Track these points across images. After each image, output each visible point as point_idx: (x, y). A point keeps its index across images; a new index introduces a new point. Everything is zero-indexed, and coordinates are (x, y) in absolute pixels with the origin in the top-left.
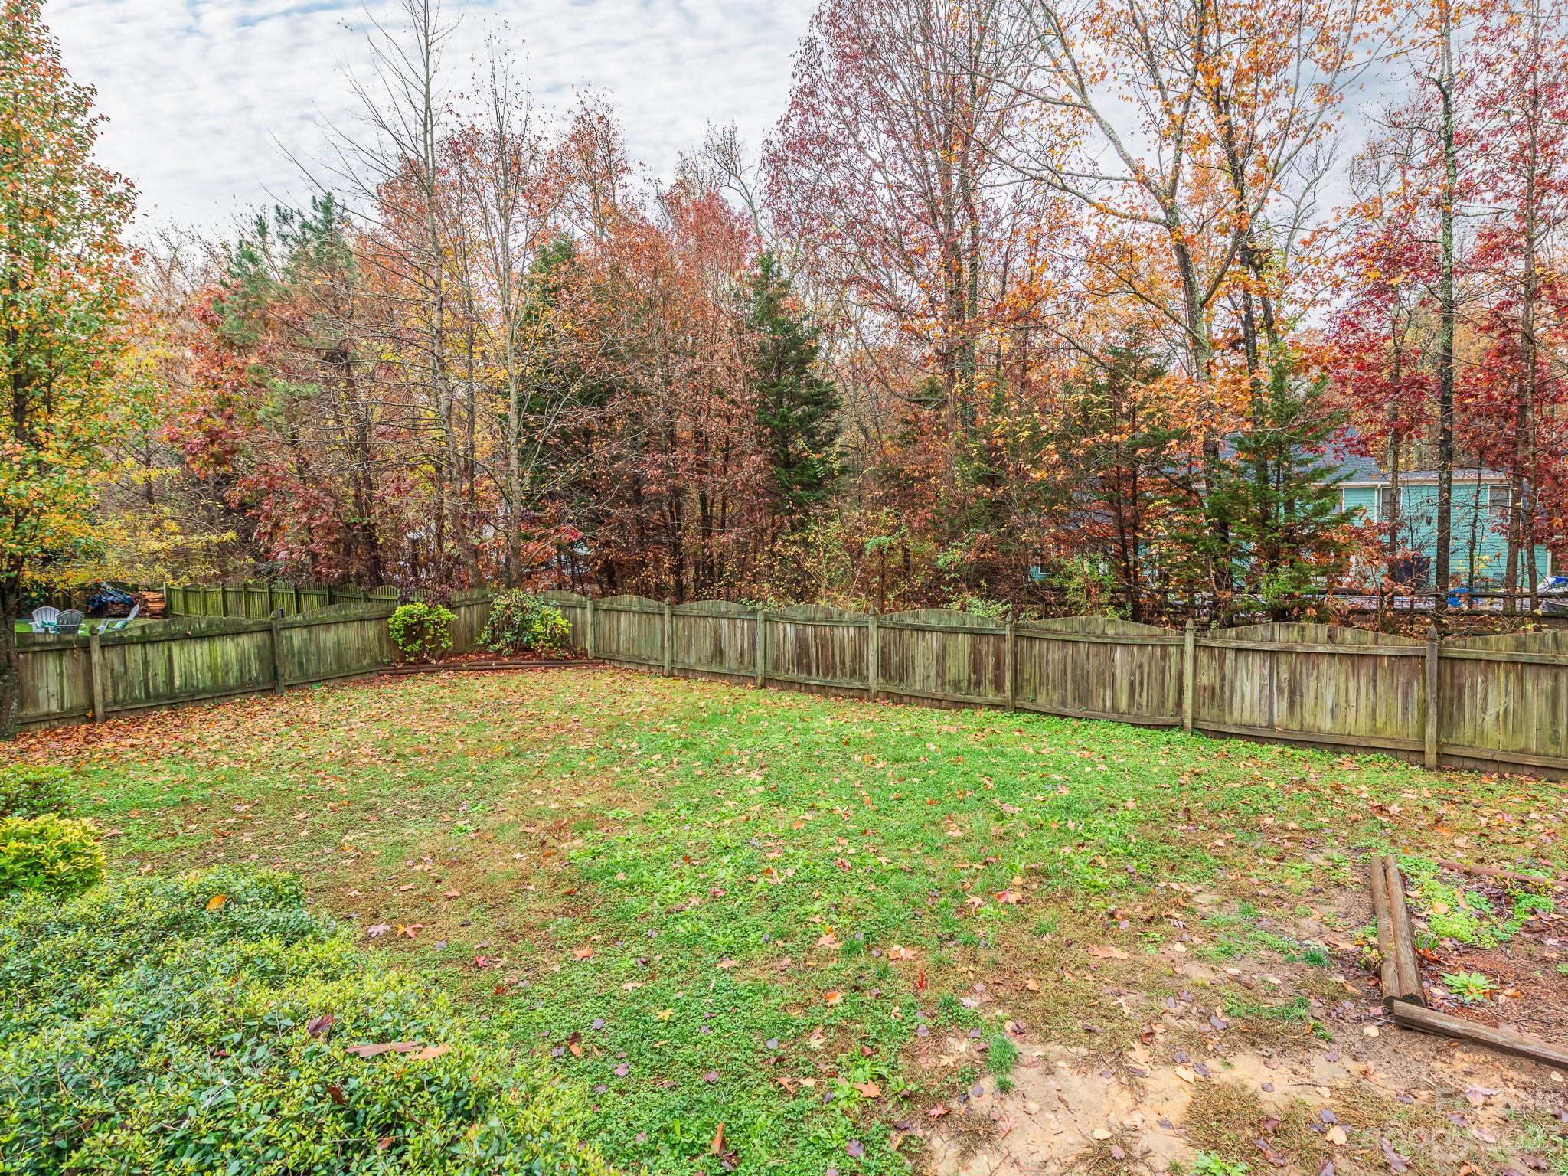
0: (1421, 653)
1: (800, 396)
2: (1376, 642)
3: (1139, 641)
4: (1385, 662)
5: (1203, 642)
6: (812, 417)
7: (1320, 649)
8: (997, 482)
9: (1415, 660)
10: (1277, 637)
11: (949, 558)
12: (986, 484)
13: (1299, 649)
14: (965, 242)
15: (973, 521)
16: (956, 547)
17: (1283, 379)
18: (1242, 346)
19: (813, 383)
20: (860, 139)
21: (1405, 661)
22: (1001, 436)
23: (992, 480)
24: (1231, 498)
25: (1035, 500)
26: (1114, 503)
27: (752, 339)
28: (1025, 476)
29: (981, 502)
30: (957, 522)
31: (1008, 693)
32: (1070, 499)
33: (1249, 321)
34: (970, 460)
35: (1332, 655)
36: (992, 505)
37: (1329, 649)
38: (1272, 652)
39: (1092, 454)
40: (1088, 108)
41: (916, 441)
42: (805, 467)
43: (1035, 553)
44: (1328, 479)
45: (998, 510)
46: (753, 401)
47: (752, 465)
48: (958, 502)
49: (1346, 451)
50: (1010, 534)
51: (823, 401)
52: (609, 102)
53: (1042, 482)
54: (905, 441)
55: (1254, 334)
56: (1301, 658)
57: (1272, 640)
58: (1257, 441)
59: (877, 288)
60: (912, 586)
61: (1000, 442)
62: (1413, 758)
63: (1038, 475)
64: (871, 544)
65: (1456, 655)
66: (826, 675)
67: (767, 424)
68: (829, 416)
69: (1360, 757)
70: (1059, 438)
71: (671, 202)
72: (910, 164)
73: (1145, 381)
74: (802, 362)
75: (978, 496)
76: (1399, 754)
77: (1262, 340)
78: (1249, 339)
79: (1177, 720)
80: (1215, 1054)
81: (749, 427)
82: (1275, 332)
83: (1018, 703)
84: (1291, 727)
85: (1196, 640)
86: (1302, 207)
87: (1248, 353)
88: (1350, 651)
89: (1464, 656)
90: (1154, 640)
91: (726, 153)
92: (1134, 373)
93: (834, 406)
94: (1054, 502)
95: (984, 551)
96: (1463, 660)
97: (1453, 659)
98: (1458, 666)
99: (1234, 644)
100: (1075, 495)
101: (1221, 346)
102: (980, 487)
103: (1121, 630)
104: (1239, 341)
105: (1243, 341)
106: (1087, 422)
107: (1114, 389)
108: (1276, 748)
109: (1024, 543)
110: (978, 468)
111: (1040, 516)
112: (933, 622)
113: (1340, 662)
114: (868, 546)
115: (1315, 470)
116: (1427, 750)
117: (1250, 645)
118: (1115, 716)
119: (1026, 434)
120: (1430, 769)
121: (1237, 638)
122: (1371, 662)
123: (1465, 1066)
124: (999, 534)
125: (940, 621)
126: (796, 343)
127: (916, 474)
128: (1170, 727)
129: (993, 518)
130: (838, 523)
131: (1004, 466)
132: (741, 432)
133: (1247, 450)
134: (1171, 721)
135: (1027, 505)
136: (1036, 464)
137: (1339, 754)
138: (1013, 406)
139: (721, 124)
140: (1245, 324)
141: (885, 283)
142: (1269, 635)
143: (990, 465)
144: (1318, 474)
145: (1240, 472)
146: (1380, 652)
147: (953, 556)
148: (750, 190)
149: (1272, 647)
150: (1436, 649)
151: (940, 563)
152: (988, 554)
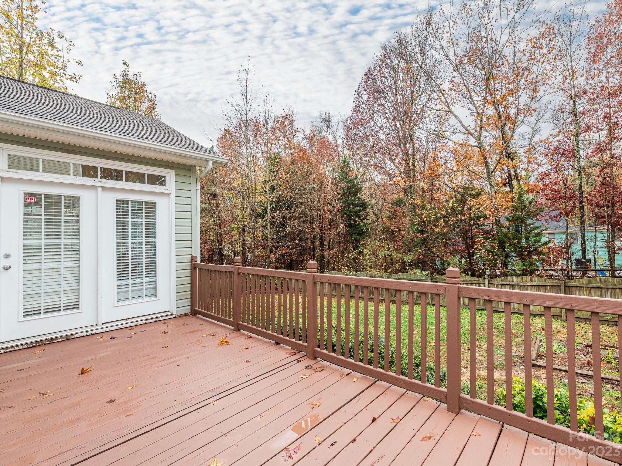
0: (559, 285)
1: (355, 204)
2: (545, 281)
3: (471, 282)
4: (548, 288)
5: (491, 282)
6: (360, 211)
7: (528, 284)
8: (424, 232)
9: (557, 287)
10: (514, 280)
11: (408, 258)
12: (421, 234)
13: (521, 284)
14: (411, 152)
15: (416, 245)
16: (410, 254)
17: (521, 197)
18: (508, 185)
19: (360, 199)
20: (375, 119)
21: (555, 287)
22: (425, 217)
23: (422, 232)
24: (505, 237)
25: (437, 238)
26: (465, 239)
27: (340, 186)
28: (433, 231)
29: (419, 239)
30: (410, 246)
31: (430, 300)
32: (449, 238)
33: (510, 176)
34: (414, 225)
35: (532, 286)
36: (422, 240)
37: (531, 284)
38: (513, 285)
39: (455, 223)
40: (451, 112)
41: (394, 218)
42: (357, 228)
43: (438, 256)
44: (539, 230)
45: (424, 242)
46: (341, 206)
47: (341, 227)
48: (411, 239)
49: (550, 220)
50: (429, 250)
51: (363, 206)
52: (293, 111)
53: (439, 232)
54: (390, 218)
55: (512, 180)
56: (522, 287)
57: (513, 281)
58: (513, 218)
59: (381, 167)
60: (395, 268)
61: (425, 219)
62: (559, 318)
63: (437, 230)
64: (382, 254)
65: (570, 285)
66: (370, 295)
67: (345, 214)
68: (365, 211)
69: (542, 318)
70: (444, 218)
71: (310, 139)
72: (392, 127)
73: (474, 198)
74: (356, 192)
75: (417, 237)
76: (555, 317)
77: (514, 182)
78: (510, 182)
79: (484, 307)
80: (482, 370)
81: (339, 215)
82: (519, 180)
83: (433, 303)
84: (520, 309)
85: (489, 282)
86: (535, 129)
87: (510, 187)
88: (537, 284)
89: (573, 285)
90: (475, 282)
91: (327, 121)
92: (470, 195)
93: (367, 207)
94: (443, 239)
95: (420, 256)
96: (573, 287)
97: (569, 286)
98: (571, 288)
99: (501, 283)
100: (451, 236)
101: (500, 185)
102: (418, 234)
103: (465, 279)
104: (507, 183)
105: (508, 183)
106: (453, 212)
107: (463, 201)
108: (516, 315)
109: (433, 253)
110: (417, 228)
111: (439, 244)
112: (405, 277)
113: (534, 288)
114: (380, 254)
115: (534, 227)
116: (563, 315)
117: (506, 283)
118: (464, 306)
119: (433, 217)
120: (564, 321)
121: (502, 281)
122: (544, 288)
123: (543, 373)
124: (425, 250)
125: (407, 277)
126: (354, 186)
127: (395, 230)
128: (482, 310)
129: (423, 244)
130: (370, 247)
131: (426, 227)
132: (336, 217)
133: (510, 221)
134: (482, 308)
135: (434, 240)
136: (437, 226)
137: (535, 317)
138: (429, 207)
139: (325, 111)
140: (508, 177)
141: (384, 166)
142: (512, 280)
143: (421, 227)
144: (535, 229)
145: (508, 228)
146: (547, 284)
147: (409, 257)
148: (335, 133)
149: (513, 283)
150: (563, 283)
151: (405, 260)
152: (421, 257)
